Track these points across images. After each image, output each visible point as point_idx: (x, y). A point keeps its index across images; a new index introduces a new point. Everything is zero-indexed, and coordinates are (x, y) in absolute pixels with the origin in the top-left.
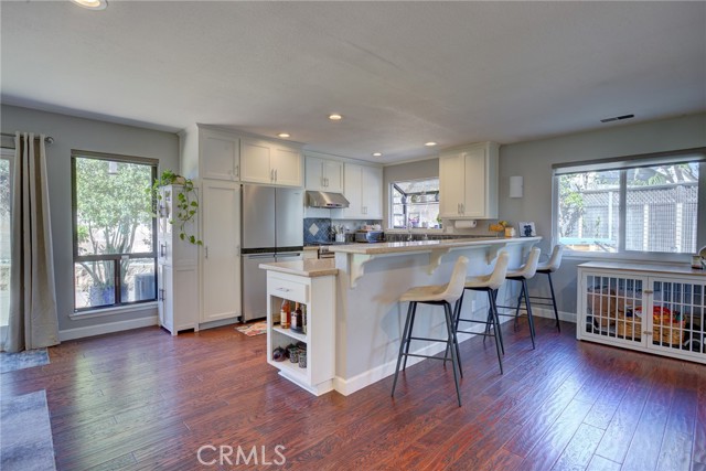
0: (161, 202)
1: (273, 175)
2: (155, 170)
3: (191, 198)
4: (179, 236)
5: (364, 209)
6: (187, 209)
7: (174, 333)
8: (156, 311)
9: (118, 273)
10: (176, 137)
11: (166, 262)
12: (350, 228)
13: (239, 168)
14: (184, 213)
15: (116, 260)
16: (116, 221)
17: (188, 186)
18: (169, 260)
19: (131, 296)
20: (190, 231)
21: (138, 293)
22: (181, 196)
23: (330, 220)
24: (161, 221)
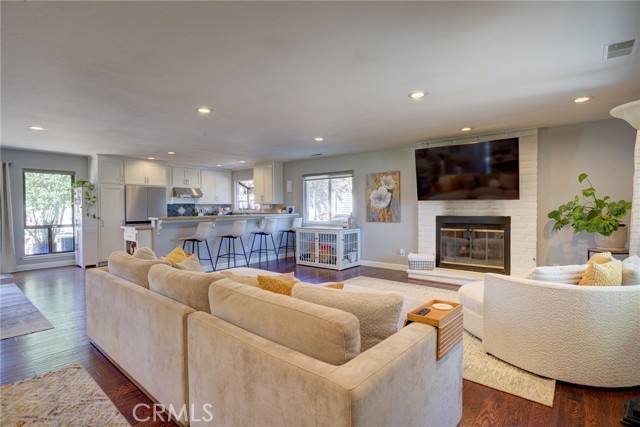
0: (76, 196)
1: (146, 180)
2: (73, 178)
3: (93, 194)
4: (86, 214)
5: (216, 198)
6: (90, 200)
7: (83, 267)
8: (74, 257)
9: (50, 235)
10: (87, 159)
11: (79, 229)
12: (208, 209)
13: (123, 177)
14: (89, 202)
15: (49, 229)
16: (49, 206)
17: (92, 187)
18: (81, 228)
19: (59, 248)
20: (93, 211)
21: (63, 247)
22: (87, 193)
23: (194, 205)
24: (76, 207)
